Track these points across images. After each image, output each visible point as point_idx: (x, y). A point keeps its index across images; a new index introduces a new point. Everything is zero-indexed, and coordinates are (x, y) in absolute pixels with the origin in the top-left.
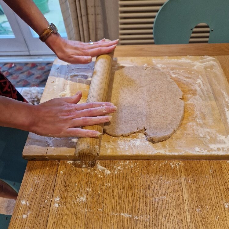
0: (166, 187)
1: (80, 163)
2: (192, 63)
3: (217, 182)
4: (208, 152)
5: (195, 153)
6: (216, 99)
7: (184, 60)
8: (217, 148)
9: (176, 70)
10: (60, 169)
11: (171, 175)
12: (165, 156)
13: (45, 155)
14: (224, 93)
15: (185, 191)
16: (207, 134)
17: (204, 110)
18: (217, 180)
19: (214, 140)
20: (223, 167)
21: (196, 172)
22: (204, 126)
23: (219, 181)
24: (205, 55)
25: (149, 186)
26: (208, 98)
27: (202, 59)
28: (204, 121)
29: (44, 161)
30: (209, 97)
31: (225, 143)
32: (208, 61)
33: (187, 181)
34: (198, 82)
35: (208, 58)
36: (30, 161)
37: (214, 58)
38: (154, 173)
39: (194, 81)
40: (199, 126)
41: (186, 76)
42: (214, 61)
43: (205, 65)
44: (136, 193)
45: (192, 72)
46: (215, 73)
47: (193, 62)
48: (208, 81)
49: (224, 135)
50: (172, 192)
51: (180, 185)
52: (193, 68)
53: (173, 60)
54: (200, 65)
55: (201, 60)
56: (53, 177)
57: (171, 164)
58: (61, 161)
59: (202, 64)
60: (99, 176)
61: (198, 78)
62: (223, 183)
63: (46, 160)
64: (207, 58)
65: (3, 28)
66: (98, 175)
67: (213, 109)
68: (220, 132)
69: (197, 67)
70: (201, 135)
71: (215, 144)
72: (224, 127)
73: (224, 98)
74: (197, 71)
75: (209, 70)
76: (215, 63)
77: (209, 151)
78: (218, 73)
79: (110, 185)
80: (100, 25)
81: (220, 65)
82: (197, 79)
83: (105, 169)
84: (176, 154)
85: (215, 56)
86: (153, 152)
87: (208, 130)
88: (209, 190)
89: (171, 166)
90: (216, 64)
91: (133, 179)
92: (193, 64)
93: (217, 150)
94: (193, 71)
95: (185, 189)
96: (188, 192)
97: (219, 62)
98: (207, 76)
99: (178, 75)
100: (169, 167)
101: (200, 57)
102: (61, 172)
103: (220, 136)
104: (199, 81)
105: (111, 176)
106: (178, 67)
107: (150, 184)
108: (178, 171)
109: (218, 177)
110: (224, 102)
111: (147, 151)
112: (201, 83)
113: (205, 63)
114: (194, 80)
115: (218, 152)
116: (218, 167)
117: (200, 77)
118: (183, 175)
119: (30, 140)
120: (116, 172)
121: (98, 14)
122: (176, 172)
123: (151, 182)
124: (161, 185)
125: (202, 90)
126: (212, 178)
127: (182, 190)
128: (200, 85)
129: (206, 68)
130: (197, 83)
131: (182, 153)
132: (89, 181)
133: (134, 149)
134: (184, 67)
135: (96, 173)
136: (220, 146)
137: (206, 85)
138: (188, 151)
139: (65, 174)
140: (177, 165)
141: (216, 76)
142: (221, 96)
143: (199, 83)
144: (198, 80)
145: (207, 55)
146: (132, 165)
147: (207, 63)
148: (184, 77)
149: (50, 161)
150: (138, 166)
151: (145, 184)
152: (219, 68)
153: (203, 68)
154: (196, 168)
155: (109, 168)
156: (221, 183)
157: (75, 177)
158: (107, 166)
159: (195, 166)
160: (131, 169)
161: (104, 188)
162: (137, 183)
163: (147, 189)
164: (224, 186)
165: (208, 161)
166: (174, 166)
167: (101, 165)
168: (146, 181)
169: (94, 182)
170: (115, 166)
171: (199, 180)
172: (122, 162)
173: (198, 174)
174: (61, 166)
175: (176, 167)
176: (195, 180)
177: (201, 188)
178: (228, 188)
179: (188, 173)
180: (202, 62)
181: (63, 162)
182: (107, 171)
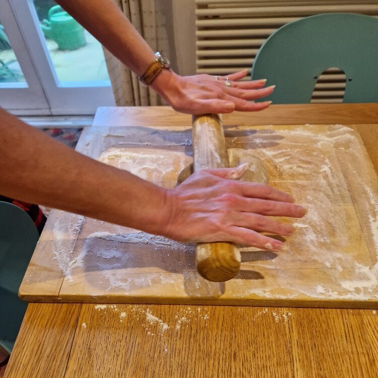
1: (116, 310)
2: (314, 136)
3: (354, 349)
4: (338, 294)
5: (316, 297)
6: (354, 201)
7: (300, 132)
8: (355, 288)
9: (286, 149)
10: (82, 319)
12: (265, 300)
13: (57, 294)
14: (368, 189)
15: (297, 365)
16: (337, 262)
17: (332, 219)
18: (353, 345)
19: (349, 273)
20: (365, 321)
21: (317, 330)
22: (332, 247)
23: (358, 348)
24: (337, 124)
25: (235, 354)
26: (340, 199)
27: (330, 131)
28: (332, 240)
29: (56, 304)
30: (343, 197)
31: (368, 279)
32: (342, 135)
33: (302, 347)
34: (323, 170)
35: (342, 129)
36: (32, 304)
37: (352, 128)
38: (244, 330)
39: (316, 168)
40: (323, 247)
41: (303, 158)
42: (351, 133)
43: (336, 140)
44: (211, 367)
45: (314, 153)
46: (352, 155)
47: (316, 135)
48: (341, 168)
49: (366, 265)
50: (275, 365)
51: (290, 353)
52: (315, 146)
53: (281, 131)
54: (328, 141)
55: (328, 132)
56: (69, 332)
57: (274, 314)
58: (84, 306)
59: (330, 139)
60: (149, 333)
61: (323, 162)
62: (365, 352)
63: (59, 302)
64: (340, 128)
66: (147, 331)
67: (349, 218)
68: (360, 258)
69: (322, 145)
70: (328, 264)
71: (351, 280)
72: (367, 250)
73: (368, 199)
74: (321, 151)
75: (343, 149)
76: (353, 137)
77: (340, 294)
78: (357, 154)
79: (166, 350)
81: (361, 140)
82: (321, 165)
83: (160, 321)
84: (283, 297)
85: (353, 126)
86: (243, 292)
87: (339, 255)
88: (339, 364)
89: (274, 318)
90: (354, 139)
91: (208, 340)
92: (315, 138)
93: (355, 292)
94: (314, 151)
95: (297, 361)
96: (303, 366)
97: (359, 135)
98: (339, 160)
99: (289, 157)
100: (271, 320)
101: (328, 126)
102: (84, 324)
103: (361, 266)
104: (325, 168)
105: (170, 333)
106: (289, 143)
107: (237, 349)
108: (287, 328)
109: (357, 341)
110: (368, 206)
111: (233, 291)
112: (329, 172)
113: (337, 138)
114: (317, 166)
115: (357, 295)
116: (356, 322)
117: (327, 161)
118: (295, 335)
119: (34, 268)
120: (178, 327)
122: (282, 329)
123: (238, 346)
124: (256, 352)
125: (330, 184)
126: (345, 342)
127: (292, 361)
128: (327, 176)
129: (337, 145)
130: (321, 171)
131: (292, 297)
132: (132, 341)
133: (210, 287)
134: (301, 144)
135: (144, 329)
136: (361, 284)
137: (336, 175)
138: (303, 292)
139: (90, 328)
140: (284, 316)
141: (354, 159)
142: (363, 195)
143: (325, 172)
144: (323, 166)
145: (339, 124)
146: (207, 315)
147: (340, 137)
148: (300, 160)
149: (65, 305)
150: (217, 317)
151: (228, 350)
152: (359, 147)
153: (332, 145)
154: (317, 322)
155: (167, 320)
156: (361, 351)
157: (107, 335)
158: (162, 316)
159: (316, 319)
160: (204, 322)
161: (156, 356)
162: (213, 348)
163: (231, 358)
164: (367, 357)
165: (338, 310)
166: (279, 319)
167: (153, 314)
168: (231, 345)
169: (138, 345)
170: (177, 316)
171: (322, 345)
172: (189, 309)
173: (321, 333)
174: (84, 314)
175: (284, 320)
176: (315, 345)
177: (325, 360)
178: (374, 361)
179: (303, 331)
180: (331, 136)
181: (87, 307)
182: (162, 324)
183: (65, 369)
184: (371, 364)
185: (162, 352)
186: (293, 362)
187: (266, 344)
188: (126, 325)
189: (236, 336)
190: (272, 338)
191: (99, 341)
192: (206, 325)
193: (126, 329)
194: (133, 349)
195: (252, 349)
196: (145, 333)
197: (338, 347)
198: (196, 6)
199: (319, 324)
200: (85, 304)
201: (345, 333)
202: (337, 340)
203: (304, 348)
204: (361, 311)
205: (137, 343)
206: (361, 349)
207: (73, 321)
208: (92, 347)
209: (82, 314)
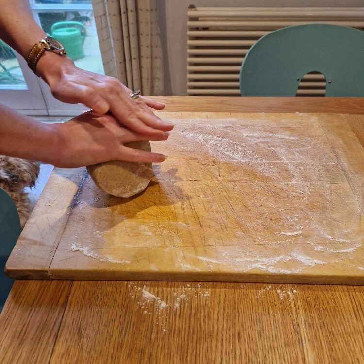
0: (271, 337)
10: (73, 297)
11: (278, 312)
13: (46, 269)
15: (307, 345)
21: (324, 307)
25: (239, 334)
29: (45, 281)
33: (310, 326)
36: (19, 281)
38: (248, 308)
44: (214, 349)
50: (283, 345)
51: (297, 332)
56: (58, 311)
57: (279, 291)
58: (75, 283)
60: (146, 312)
63: (48, 278)
65: (10, 75)
66: (144, 310)
79: (164, 330)
80: (159, 74)
83: (158, 298)
84: (288, 272)
86: (245, 267)
88: (351, 343)
89: (278, 295)
91: (209, 319)
95: (307, 340)
96: (313, 347)
100: (276, 298)
105: (170, 311)
107: (242, 329)
108: (293, 306)
111: (235, 266)
118: (302, 313)
119: (23, 242)
120: (177, 305)
121: (156, 58)
122: (288, 307)
123: (242, 326)
124: (262, 332)
126: (355, 320)
131: (297, 272)
132: (126, 321)
135: (140, 307)
139: (81, 306)
140: (289, 293)
146: (207, 292)
149: (55, 282)
150: (218, 295)
151: (231, 330)
154: (323, 300)
155: (165, 298)
157: (99, 314)
158: (160, 293)
159: (322, 296)
160: (204, 299)
161: (153, 337)
162: (216, 327)
163: (235, 339)
165: (344, 287)
166: (284, 296)
167: (150, 291)
168: (234, 324)
169: (134, 324)
170: (176, 294)
171: (332, 323)
172: (189, 285)
173: (329, 311)
174: (75, 291)
175: (289, 298)
176: (324, 323)
177: (337, 340)
179: (310, 309)
181: (79, 284)
182: (160, 301)
183: (51, 352)
185: (159, 332)
186: (302, 342)
187: (272, 323)
188: (120, 304)
189: (239, 315)
190: (278, 317)
191: (90, 320)
192: (207, 302)
193: (120, 307)
194: (128, 329)
195: (257, 328)
196: (141, 312)
197: (348, 327)
198: (188, 19)
199: (326, 302)
200: (77, 281)
201: (354, 311)
202: (345, 317)
203: (312, 326)
205: (132, 323)
207: (62, 300)
208: (82, 328)
209: (73, 291)
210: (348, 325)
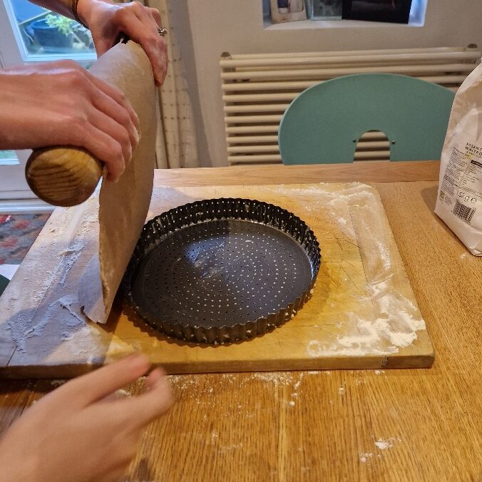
2: (328, 194)
3: (350, 412)
6: (363, 256)
7: (313, 190)
14: (380, 244)
17: (337, 275)
18: (350, 408)
20: (366, 382)
21: (311, 393)
23: (355, 410)
24: (354, 181)
27: (347, 189)
31: (368, 334)
32: (358, 192)
35: (359, 187)
37: (370, 185)
42: (370, 190)
43: (351, 197)
46: (367, 212)
47: (330, 193)
50: (258, 433)
51: (276, 419)
52: (328, 203)
53: (293, 190)
54: (343, 199)
55: (344, 190)
59: (346, 197)
62: (362, 414)
64: (357, 186)
69: (335, 202)
74: (334, 209)
75: (357, 206)
76: (370, 194)
78: (373, 211)
81: (379, 197)
85: (372, 183)
88: (332, 429)
90: (371, 196)
92: (328, 196)
94: (327, 209)
95: (284, 427)
96: (290, 433)
97: (377, 193)
98: (352, 217)
101: (345, 184)
108: (276, 393)
113: (352, 195)
123: (217, 416)
124: (237, 421)
126: (341, 405)
129: (352, 203)
136: (358, 340)
141: (369, 216)
142: (375, 250)
145: (357, 182)
147: (356, 194)
152: (375, 203)
153: (346, 203)
154: (312, 386)
156: (358, 414)
163: (207, 429)
164: (363, 419)
165: (337, 372)
171: (315, 409)
173: (315, 397)
175: (274, 386)
176: (306, 409)
177: (316, 425)
178: (371, 423)
180: (345, 194)
184: (367, 428)
186: (279, 429)
190: (258, 406)
197: (332, 411)
199: (314, 388)
204: (362, 371)
206: (358, 411)
210: (332, 409)
